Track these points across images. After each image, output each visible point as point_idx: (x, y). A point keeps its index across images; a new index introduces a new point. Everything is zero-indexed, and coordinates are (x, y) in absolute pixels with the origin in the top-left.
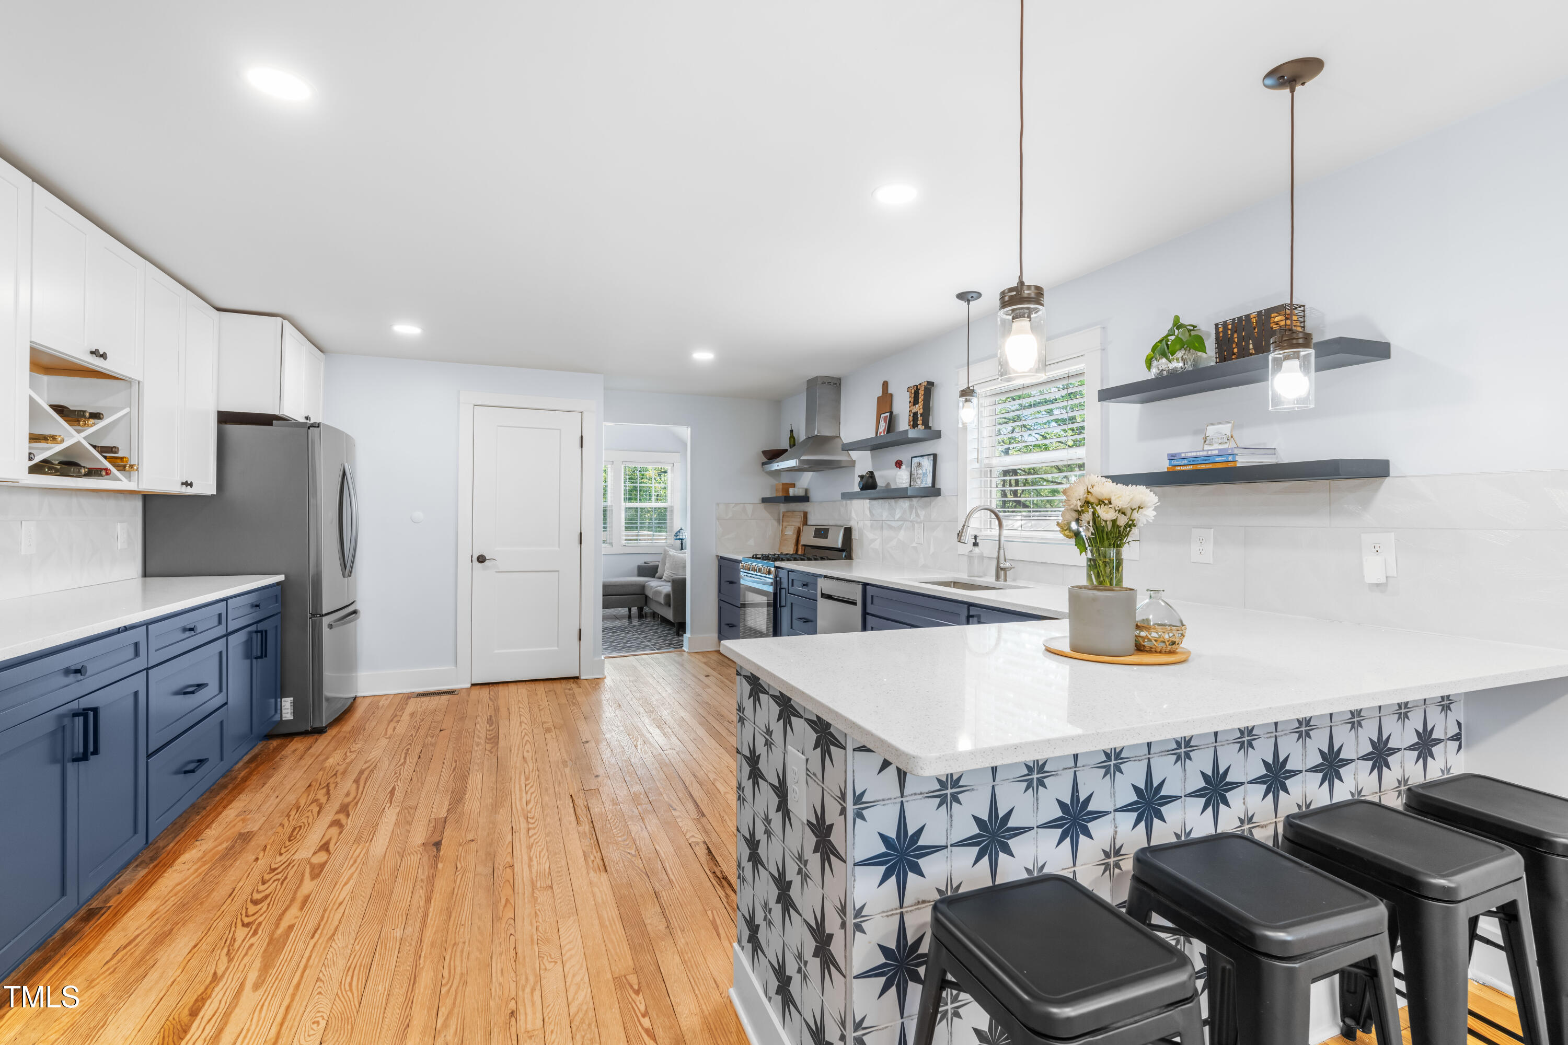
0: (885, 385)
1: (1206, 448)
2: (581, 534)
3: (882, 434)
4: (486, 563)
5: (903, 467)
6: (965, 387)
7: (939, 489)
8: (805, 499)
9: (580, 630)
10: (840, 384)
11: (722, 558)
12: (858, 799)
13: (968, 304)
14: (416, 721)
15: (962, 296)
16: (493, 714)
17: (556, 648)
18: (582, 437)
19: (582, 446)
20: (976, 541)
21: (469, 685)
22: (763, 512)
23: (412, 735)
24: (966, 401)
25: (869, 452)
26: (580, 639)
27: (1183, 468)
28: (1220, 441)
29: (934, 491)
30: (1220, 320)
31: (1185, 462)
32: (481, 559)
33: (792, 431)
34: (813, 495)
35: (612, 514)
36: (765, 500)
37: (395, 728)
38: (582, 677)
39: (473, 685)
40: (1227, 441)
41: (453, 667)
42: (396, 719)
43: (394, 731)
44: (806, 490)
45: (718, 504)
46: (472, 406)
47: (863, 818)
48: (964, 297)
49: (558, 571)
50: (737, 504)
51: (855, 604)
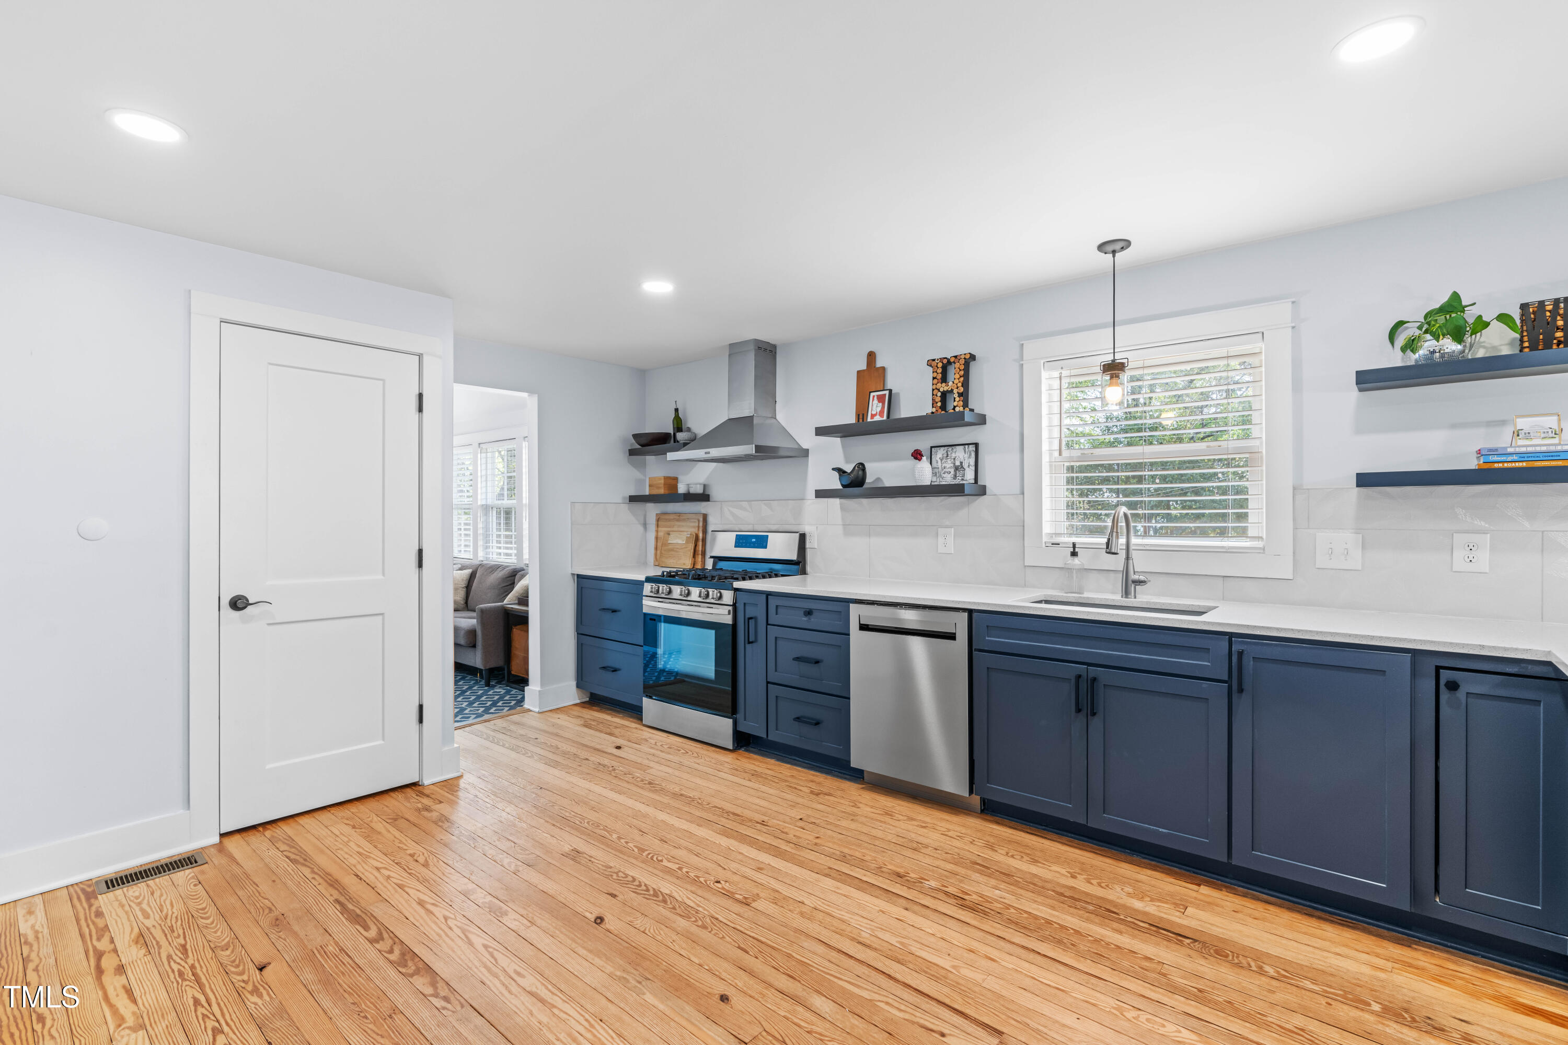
0: (871, 356)
1: (1520, 442)
2: (420, 550)
3: (877, 418)
4: (248, 609)
5: (924, 458)
6: (1109, 358)
7: (984, 487)
8: (704, 497)
9: (421, 707)
10: (775, 353)
11: (579, 576)
13: (1114, 256)
14: (169, 957)
15: (1103, 246)
16: (336, 895)
17: (381, 743)
18: (421, 396)
19: (420, 410)
20: (1074, 549)
21: (216, 839)
22: (626, 514)
23: (197, 1002)
25: (840, 439)
26: (421, 721)
27: (1510, 465)
28: (1543, 435)
29: (976, 489)
30: (1533, 298)
31: (1515, 458)
32: (238, 604)
33: (677, 410)
34: (715, 493)
36: (633, 499)
37: (129, 992)
38: (427, 782)
39: (222, 835)
40: (1554, 436)
41: (181, 811)
42: (108, 963)
43: (134, 1001)
44: (705, 486)
45: (573, 504)
48: (1108, 247)
49: (382, 614)
50: (596, 504)
51: (951, 637)
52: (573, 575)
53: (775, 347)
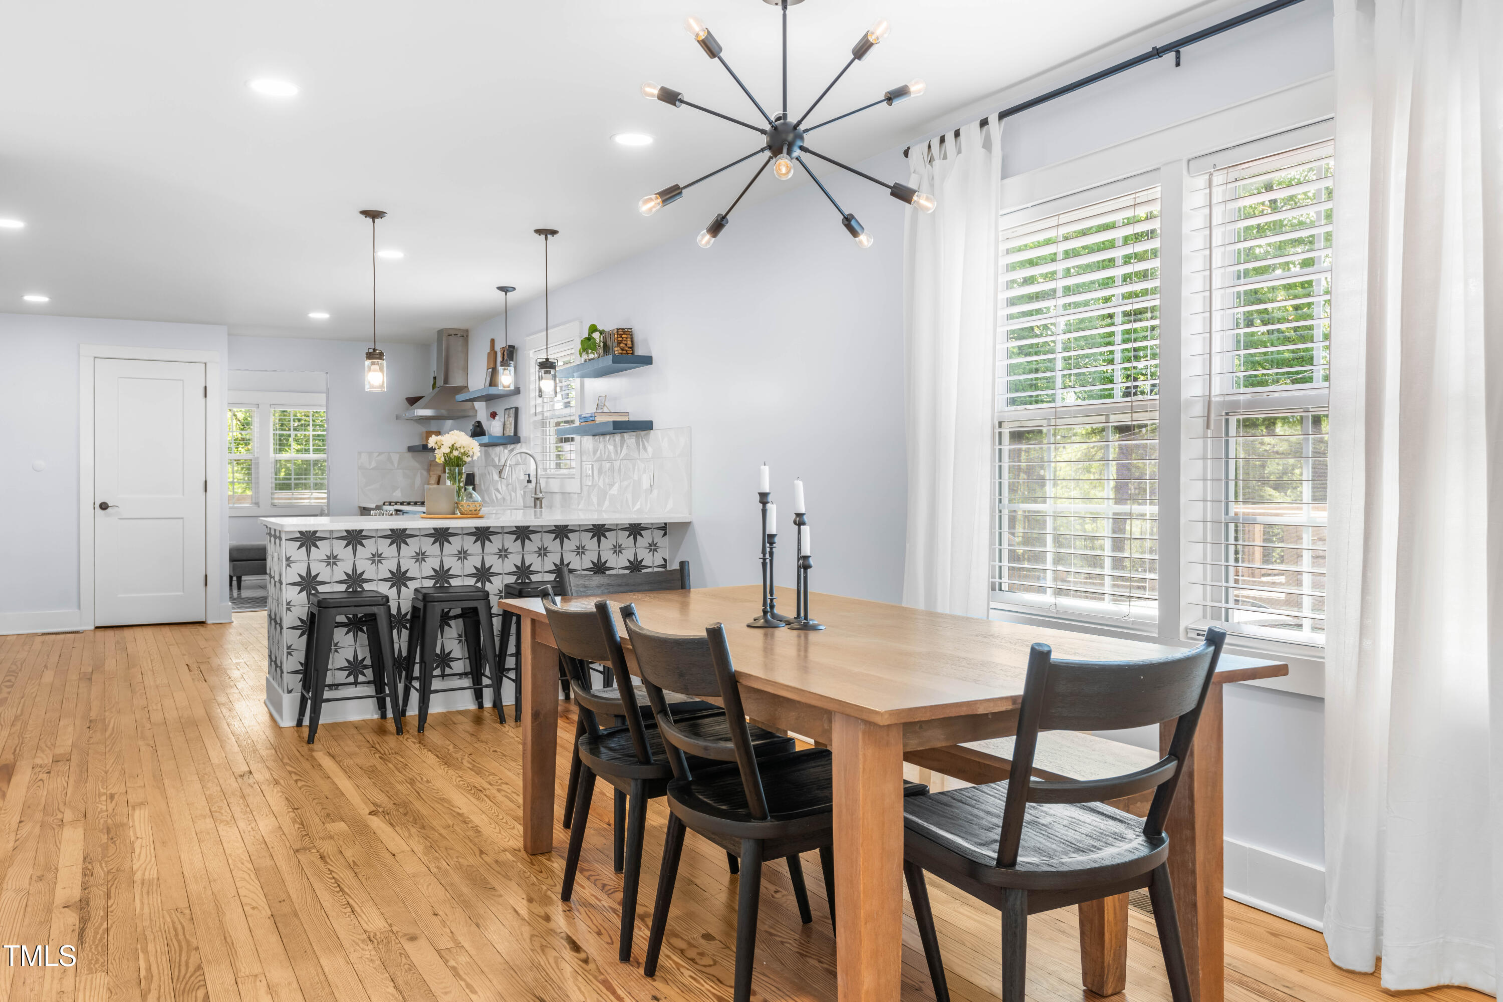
0: (492, 342)
2: (206, 482)
4: (109, 510)
5: (497, 418)
7: (519, 438)
9: (206, 576)
10: (467, 336)
12: (288, 559)
13: (506, 294)
15: (501, 289)
17: (181, 593)
18: (206, 388)
19: (206, 396)
20: (529, 479)
21: (92, 628)
22: (411, 461)
24: (504, 369)
25: (484, 403)
26: (206, 585)
29: (515, 439)
32: (104, 506)
33: (435, 378)
35: (258, 468)
36: (411, 449)
38: (209, 622)
39: (97, 628)
41: (77, 610)
45: (360, 453)
46: (92, 359)
47: (290, 566)
48: (504, 289)
49: (182, 518)
50: (380, 454)
52: (360, 507)
53: (467, 331)
